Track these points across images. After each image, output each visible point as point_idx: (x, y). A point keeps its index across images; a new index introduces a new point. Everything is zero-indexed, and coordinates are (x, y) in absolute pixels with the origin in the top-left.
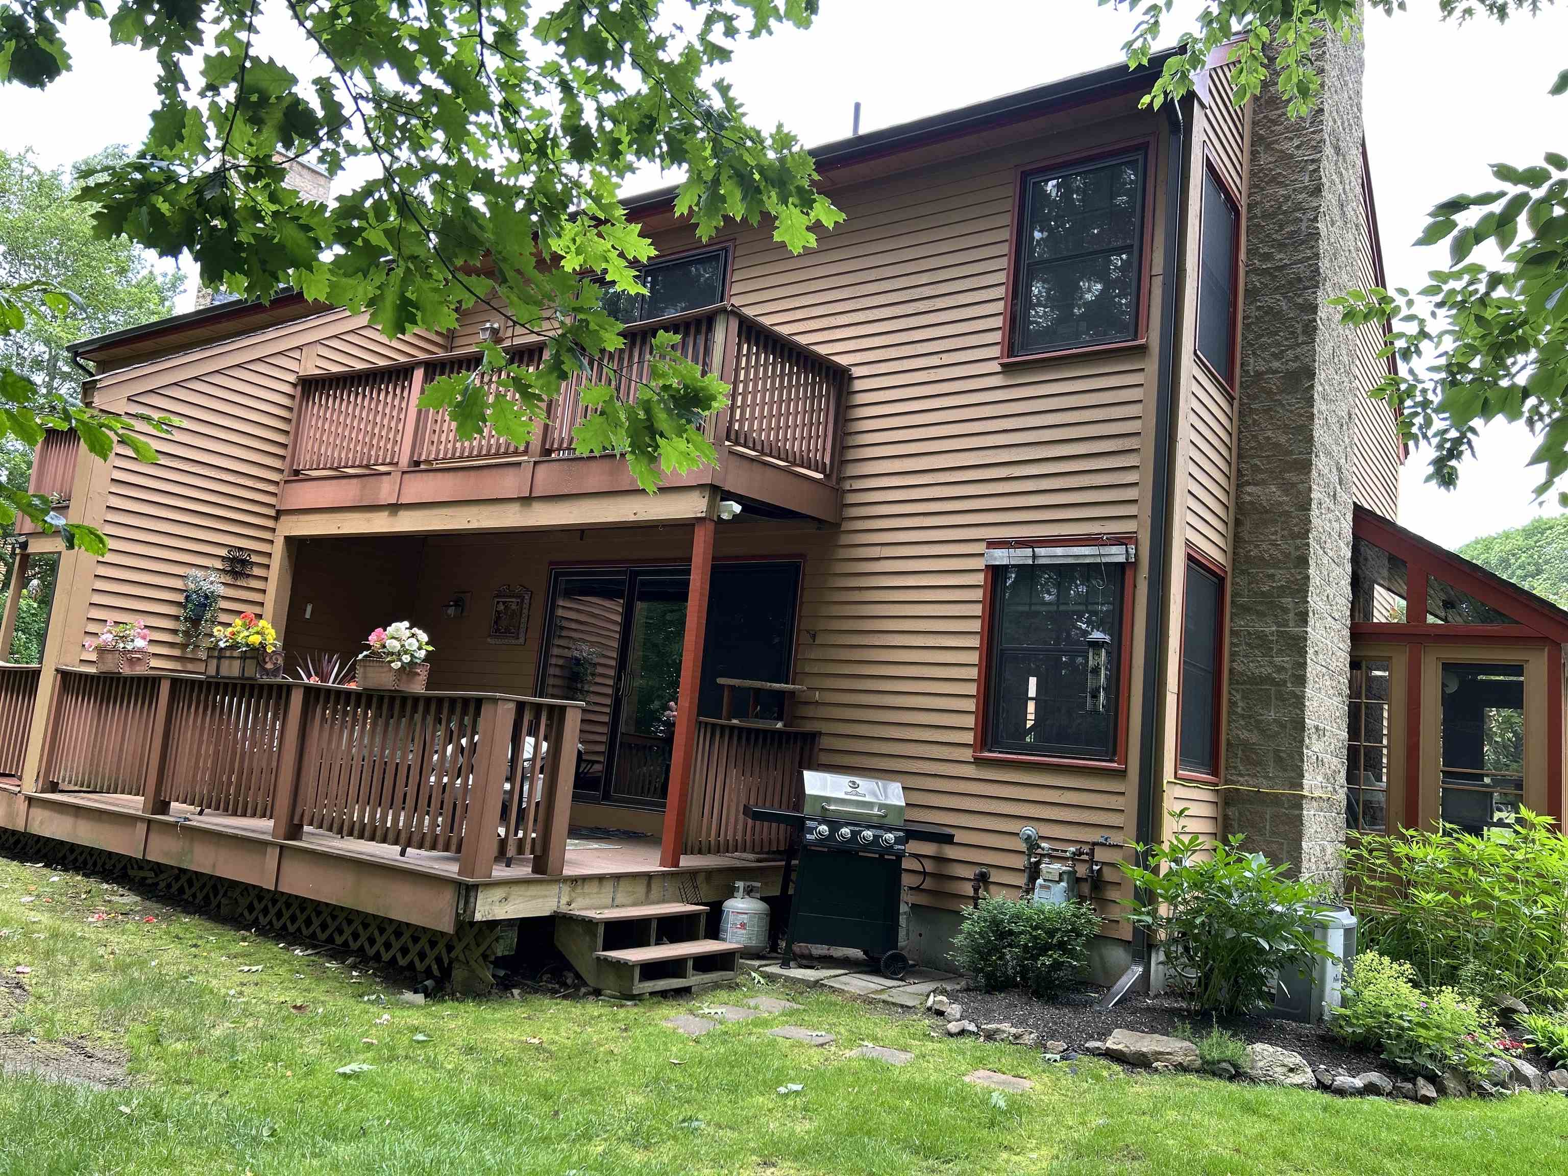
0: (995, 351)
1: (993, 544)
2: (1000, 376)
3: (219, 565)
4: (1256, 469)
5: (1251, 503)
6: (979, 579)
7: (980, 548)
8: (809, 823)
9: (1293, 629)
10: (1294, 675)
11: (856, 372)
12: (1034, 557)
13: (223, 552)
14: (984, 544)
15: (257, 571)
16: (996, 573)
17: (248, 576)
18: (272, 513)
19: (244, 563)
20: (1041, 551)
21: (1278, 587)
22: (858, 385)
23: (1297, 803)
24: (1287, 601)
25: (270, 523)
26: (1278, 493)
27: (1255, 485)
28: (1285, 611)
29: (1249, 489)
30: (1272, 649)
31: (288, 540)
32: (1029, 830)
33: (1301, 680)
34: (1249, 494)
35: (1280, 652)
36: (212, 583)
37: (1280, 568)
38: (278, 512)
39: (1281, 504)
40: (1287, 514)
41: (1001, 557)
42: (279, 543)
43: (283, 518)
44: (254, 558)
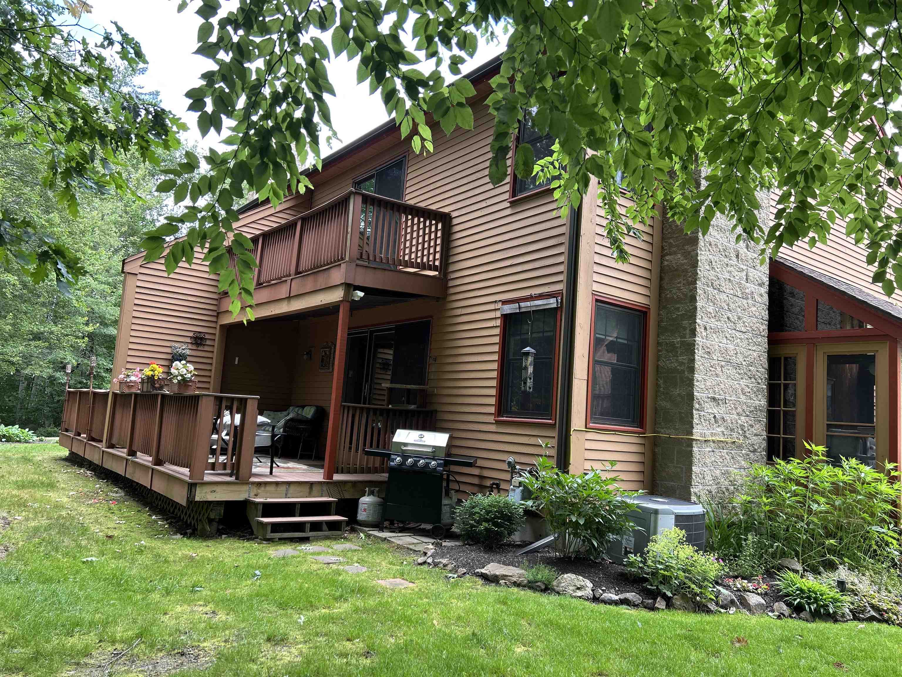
0: (506, 196)
1: (504, 302)
2: (509, 209)
3: (188, 340)
4: (671, 245)
5: (668, 265)
6: (498, 323)
7: (499, 305)
8: (393, 457)
9: (688, 340)
10: (688, 367)
11: (454, 214)
12: (520, 308)
13: (191, 334)
14: (501, 303)
15: (208, 342)
16: (506, 318)
17: (204, 345)
18: (215, 314)
19: (202, 339)
20: (522, 304)
21: (681, 315)
22: (455, 221)
23: (690, 443)
24: (685, 323)
25: (214, 319)
26: (682, 258)
27: (670, 255)
28: (685, 329)
29: (667, 258)
30: (677, 352)
31: (221, 326)
32: (511, 459)
33: (692, 370)
34: (667, 261)
35: (682, 354)
36: (184, 349)
37: (682, 303)
38: (218, 313)
39: (683, 265)
40: (686, 271)
41: (508, 309)
42: (218, 327)
43: (220, 316)
44: (207, 336)
